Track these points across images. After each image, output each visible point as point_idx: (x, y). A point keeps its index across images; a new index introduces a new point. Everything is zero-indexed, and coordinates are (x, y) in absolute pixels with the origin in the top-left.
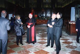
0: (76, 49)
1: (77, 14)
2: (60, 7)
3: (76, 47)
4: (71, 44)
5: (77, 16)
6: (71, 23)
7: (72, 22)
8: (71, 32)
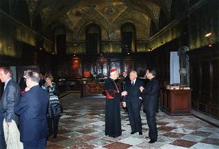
0: (182, 138)
1: (185, 67)
2: (144, 50)
3: (183, 135)
4: (173, 131)
5: (184, 71)
6: (172, 88)
7: (173, 85)
8: (173, 108)
